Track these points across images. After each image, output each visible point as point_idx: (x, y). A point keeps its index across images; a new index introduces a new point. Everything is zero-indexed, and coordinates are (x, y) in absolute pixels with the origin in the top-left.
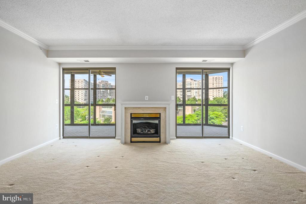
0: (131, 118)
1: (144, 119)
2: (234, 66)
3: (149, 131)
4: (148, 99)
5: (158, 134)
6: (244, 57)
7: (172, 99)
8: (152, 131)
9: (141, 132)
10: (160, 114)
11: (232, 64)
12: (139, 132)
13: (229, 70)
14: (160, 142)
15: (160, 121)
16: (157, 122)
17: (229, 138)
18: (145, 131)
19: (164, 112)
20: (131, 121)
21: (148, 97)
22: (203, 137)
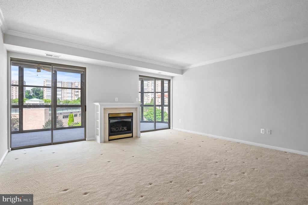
0: (109, 118)
1: (120, 118)
2: (174, 79)
3: (122, 129)
4: (117, 101)
5: (131, 130)
6: (182, 74)
7: (136, 101)
8: (125, 128)
9: (117, 131)
10: (132, 113)
11: (172, 77)
12: (115, 130)
13: (170, 81)
14: (132, 137)
15: (132, 120)
16: (130, 120)
17: (170, 128)
18: (120, 129)
19: (136, 111)
20: (109, 121)
21: (117, 98)
22: (155, 130)
